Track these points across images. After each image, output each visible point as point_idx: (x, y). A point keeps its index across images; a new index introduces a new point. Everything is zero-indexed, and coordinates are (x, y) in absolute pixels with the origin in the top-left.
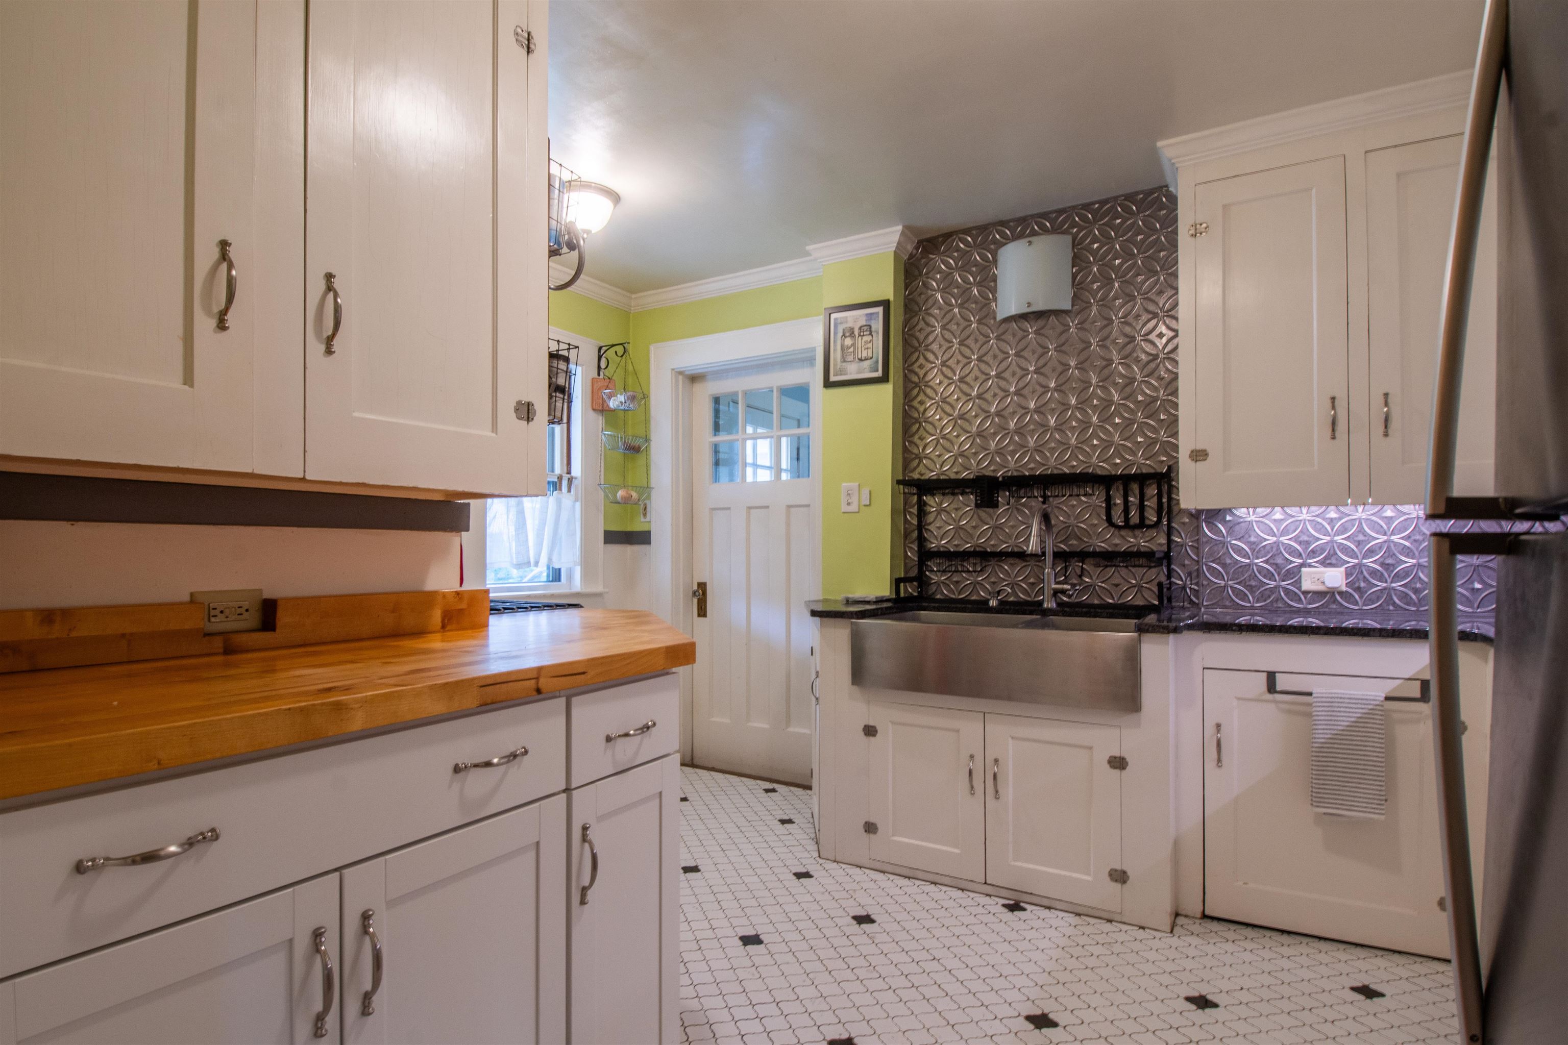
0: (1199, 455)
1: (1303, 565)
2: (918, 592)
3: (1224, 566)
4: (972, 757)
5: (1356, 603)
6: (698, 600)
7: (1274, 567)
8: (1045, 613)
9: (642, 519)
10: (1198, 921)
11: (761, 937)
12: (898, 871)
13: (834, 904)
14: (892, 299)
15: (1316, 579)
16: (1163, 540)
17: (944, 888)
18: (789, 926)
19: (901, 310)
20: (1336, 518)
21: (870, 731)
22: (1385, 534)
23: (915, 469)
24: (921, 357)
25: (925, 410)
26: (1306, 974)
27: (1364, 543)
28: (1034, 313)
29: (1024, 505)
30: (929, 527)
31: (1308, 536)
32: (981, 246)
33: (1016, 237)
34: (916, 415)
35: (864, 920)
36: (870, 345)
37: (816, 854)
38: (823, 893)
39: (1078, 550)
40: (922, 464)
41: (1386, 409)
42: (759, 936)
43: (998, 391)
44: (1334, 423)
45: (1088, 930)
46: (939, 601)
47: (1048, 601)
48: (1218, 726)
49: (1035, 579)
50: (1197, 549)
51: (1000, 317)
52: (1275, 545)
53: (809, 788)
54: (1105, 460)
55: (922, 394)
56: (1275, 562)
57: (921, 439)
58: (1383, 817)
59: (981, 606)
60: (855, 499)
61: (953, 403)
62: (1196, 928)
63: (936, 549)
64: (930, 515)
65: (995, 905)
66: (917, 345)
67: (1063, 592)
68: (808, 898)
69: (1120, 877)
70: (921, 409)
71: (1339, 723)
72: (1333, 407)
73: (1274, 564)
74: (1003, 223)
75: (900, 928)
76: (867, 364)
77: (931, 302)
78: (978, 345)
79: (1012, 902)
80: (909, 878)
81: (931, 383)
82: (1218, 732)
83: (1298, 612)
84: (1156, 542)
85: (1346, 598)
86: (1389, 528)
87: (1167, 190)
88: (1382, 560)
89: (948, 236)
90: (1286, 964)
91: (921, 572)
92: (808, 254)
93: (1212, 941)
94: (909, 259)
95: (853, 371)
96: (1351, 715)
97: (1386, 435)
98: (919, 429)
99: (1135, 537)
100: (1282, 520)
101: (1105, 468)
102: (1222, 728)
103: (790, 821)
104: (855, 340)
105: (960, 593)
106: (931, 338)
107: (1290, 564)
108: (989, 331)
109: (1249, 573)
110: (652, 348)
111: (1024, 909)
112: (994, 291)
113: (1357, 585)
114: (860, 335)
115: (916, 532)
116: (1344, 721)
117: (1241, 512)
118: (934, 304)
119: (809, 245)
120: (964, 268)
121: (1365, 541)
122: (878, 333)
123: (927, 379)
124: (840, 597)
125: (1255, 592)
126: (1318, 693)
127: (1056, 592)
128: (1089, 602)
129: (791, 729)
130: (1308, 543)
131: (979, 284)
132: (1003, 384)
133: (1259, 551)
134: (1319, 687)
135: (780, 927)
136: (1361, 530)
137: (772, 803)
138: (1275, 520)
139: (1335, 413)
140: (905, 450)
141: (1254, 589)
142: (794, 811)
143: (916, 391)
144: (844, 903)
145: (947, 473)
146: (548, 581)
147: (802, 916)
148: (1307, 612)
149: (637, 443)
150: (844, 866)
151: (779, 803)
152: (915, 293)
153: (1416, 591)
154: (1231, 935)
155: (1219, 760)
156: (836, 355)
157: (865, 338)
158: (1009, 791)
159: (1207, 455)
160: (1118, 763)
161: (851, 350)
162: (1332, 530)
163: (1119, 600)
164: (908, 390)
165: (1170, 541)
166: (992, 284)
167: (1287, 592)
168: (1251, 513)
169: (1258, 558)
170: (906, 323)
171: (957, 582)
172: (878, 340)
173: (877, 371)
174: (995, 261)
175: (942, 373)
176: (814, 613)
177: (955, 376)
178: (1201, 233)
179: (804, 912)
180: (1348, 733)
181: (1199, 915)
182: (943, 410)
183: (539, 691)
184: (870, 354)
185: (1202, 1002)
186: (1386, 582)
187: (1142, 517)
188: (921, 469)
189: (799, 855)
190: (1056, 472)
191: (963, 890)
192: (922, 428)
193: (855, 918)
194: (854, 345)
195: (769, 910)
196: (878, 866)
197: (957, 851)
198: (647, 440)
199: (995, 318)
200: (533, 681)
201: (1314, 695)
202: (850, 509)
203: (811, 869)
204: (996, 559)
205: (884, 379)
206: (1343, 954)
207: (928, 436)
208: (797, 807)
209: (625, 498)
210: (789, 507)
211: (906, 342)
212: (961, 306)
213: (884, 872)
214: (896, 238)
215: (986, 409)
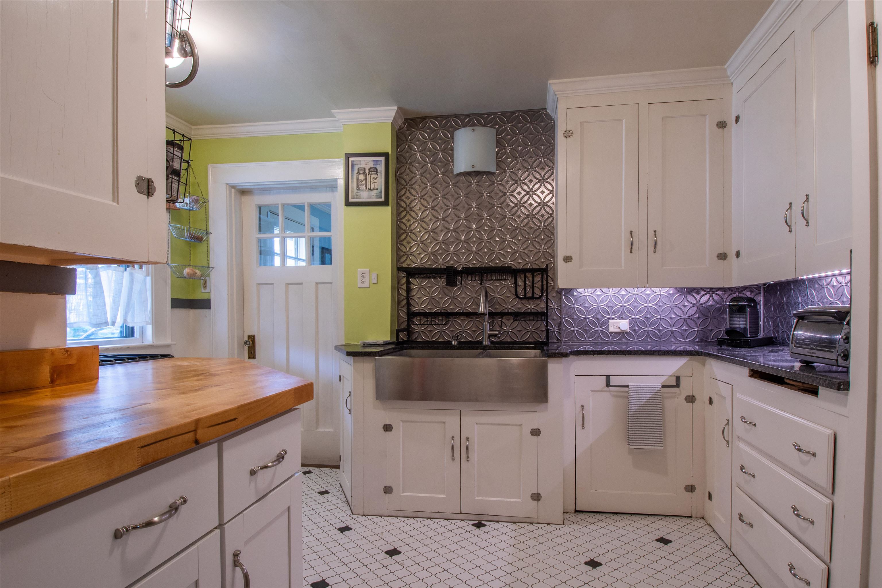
0: (568, 259)
1: (610, 319)
2: (408, 338)
3: (573, 319)
4: (453, 438)
5: (634, 338)
6: (249, 347)
7: (597, 320)
8: (485, 348)
9: (203, 290)
10: (573, 515)
11: (326, 581)
12: (407, 514)
13: (371, 546)
14: (390, 153)
15: (616, 326)
16: (543, 305)
17: (436, 520)
18: (345, 568)
19: (395, 160)
20: (625, 294)
21: (388, 428)
22: (646, 303)
23: (404, 262)
24: (408, 192)
25: (410, 225)
26: (633, 536)
27: (637, 307)
28: (475, 172)
29: (469, 284)
30: (413, 298)
31: (612, 303)
32: (443, 127)
33: (464, 126)
34: (404, 228)
35: (393, 553)
36: (376, 181)
37: (349, 513)
38: (362, 539)
39: (500, 311)
40: (408, 259)
41: (655, 239)
42: (324, 580)
43: (454, 216)
44: (632, 245)
45: (522, 531)
46: (420, 343)
47: (486, 341)
48: (583, 406)
49: (475, 328)
50: (560, 311)
51: (456, 172)
52: (597, 308)
53: (338, 467)
54: (514, 260)
55: (408, 215)
56: (597, 317)
57: (409, 243)
58: (662, 447)
59: (447, 345)
60: (367, 279)
61: (428, 222)
62: (573, 519)
63: (417, 311)
64: (414, 290)
65: (468, 526)
66: (405, 184)
67: (495, 335)
68: (352, 545)
69: (536, 497)
70: (408, 224)
71: (642, 401)
72: (632, 237)
73: (596, 318)
74: (457, 116)
75: (418, 554)
76: (374, 192)
77: (413, 158)
78: (442, 188)
79: (477, 522)
80: (413, 518)
81: (414, 209)
82: (583, 410)
83: (607, 343)
84: (541, 307)
85: (629, 335)
86: (648, 300)
87: (546, 111)
88: (645, 316)
89: (424, 119)
90: (623, 532)
91: (409, 325)
92: (332, 116)
93: (584, 525)
94: (399, 130)
95: (365, 196)
96: (647, 396)
97: (655, 252)
98: (406, 237)
99: (529, 304)
100: (600, 295)
101: (514, 265)
102: (584, 407)
103: (326, 492)
104: (366, 176)
105: (432, 338)
106: (414, 181)
107: (604, 318)
108: (449, 180)
109: (585, 323)
110: (210, 167)
111: (485, 525)
112: (452, 156)
113: (634, 328)
114: (369, 174)
115: (405, 301)
116: (643, 399)
117: (580, 290)
118: (415, 160)
119: (334, 109)
120: (433, 140)
121: (638, 306)
122: (381, 174)
123: (411, 206)
124: (360, 342)
125: (588, 333)
126: (631, 386)
127: (490, 336)
128: (505, 340)
129: (319, 430)
130: (612, 307)
131: (443, 151)
132: (457, 212)
133: (590, 311)
134: (632, 382)
135: (338, 570)
136: (636, 301)
137: (311, 481)
138: (597, 295)
139: (633, 240)
140: (398, 249)
141: (587, 332)
142: (328, 484)
143: (404, 214)
144: (378, 543)
145: (424, 265)
146: (122, 337)
147: (352, 559)
148: (612, 343)
149: (200, 234)
150: (370, 517)
151: (315, 480)
152: (404, 151)
153: (660, 331)
154: (591, 520)
155: (583, 425)
156: (353, 185)
157: (373, 176)
158: (474, 456)
159: (572, 259)
160: (536, 432)
161: (364, 182)
162: (623, 300)
163: (521, 339)
164: (399, 212)
165: (547, 306)
166: (451, 152)
167: (603, 332)
168: (586, 292)
169: (589, 315)
170: (398, 169)
171: (430, 331)
172: (382, 178)
173: (381, 198)
174: (452, 138)
175: (421, 203)
176: (349, 354)
177: (429, 206)
178: (569, 136)
179: (352, 556)
180: (646, 405)
181: (573, 511)
182: (422, 226)
183: (197, 442)
184: (376, 187)
185: (593, 564)
186: (647, 327)
187: (533, 293)
188: (408, 262)
189: (338, 515)
190: (487, 266)
191: (447, 519)
192: (408, 236)
193: (387, 552)
194: (365, 179)
195: (327, 559)
196: (393, 513)
197: (443, 496)
198: (208, 233)
199: (452, 173)
200: (191, 434)
201: (630, 387)
202: (363, 285)
203: (349, 523)
204: (454, 317)
205: (386, 203)
206: (646, 521)
207: (413, 241)
208: (328, 481)
209: (191, 275)
210: (317, 284)
211: (398, 182)
212: (432, 163)
213: (397, 517)
214: (393, 114)
215: (448, 227)
